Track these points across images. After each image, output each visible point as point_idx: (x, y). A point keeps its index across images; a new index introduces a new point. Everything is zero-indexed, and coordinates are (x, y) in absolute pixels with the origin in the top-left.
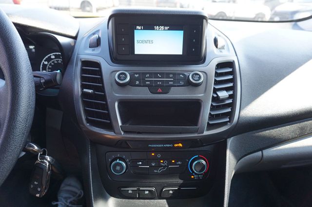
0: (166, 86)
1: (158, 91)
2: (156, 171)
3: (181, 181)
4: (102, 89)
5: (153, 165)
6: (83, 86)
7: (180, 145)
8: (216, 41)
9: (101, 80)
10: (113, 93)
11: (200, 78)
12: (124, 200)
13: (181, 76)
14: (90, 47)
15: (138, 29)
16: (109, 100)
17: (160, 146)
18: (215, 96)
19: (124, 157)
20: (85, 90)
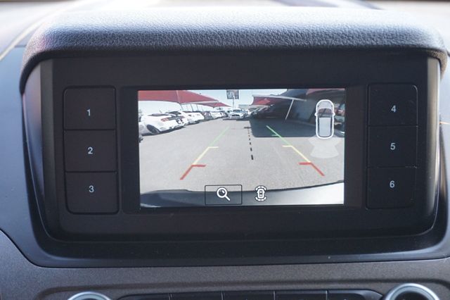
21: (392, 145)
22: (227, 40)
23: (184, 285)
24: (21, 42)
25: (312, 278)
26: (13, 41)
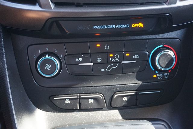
2: (103, 70)
3: (139, 83)
5: (99, 61)
7: (141, 25)
12: (59, 114)
17: (111, 27)
19: (56, 51)
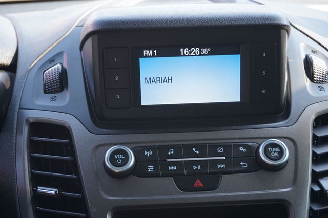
0: (211, 173)
1: (196, 185)
4: (76, 185)
6: (36, 181)
8: (308, 64)
9: (73, 166)
10: (102, 193)
11: (281, 153)
13: (241, 149)
14: (45, 92)
15: (147, 56)
16: (93, 210)
18: (317, 189)
20: (41, 189)
21: (264, 72)
22: (182, 23)
23: (164, 141)
24: (78, 24)
25: (225, 137)
26: (74, 24)
